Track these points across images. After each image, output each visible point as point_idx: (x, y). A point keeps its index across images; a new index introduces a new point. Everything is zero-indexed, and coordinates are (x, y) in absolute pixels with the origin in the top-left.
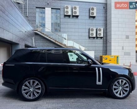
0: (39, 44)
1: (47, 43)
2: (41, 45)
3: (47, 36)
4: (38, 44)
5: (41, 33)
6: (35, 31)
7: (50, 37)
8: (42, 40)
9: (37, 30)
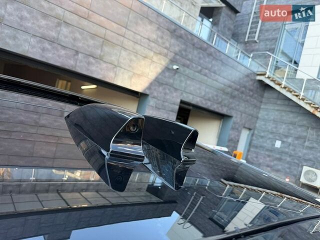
0: (267, 115)
1: (291, 115)
2: (272, 118)
3: (291, 92)
4: (265, 113)
5: (273, 81)
6: (259, 78)
7: (297, 96)
8: (279, 102)
9: (264, 75)
